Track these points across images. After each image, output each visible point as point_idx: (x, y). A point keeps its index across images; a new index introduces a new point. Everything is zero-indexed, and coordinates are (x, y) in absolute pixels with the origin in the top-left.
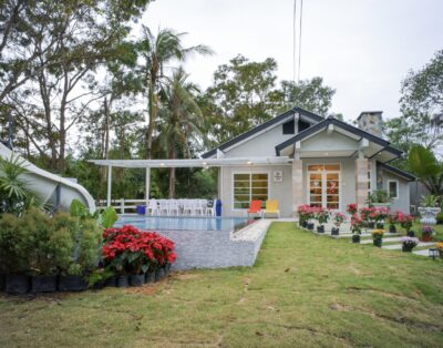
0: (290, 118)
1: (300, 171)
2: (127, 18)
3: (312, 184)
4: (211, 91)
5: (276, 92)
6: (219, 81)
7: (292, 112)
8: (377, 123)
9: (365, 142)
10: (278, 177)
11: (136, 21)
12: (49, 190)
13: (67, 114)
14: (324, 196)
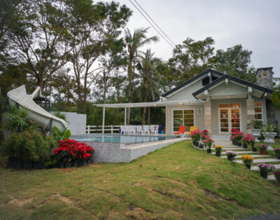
0: (205, 76)
1: (209, 109)
2: (119, 27)
3: (221, 116)
4: (171, 60)
6: (177, 54)
7: (207, 73)
8: (268, 75)
9: (250, 89)
10: (200, 112)
11: (123, 28)
12: (47, 122)
13: (88, 79)
14: (230, 124)
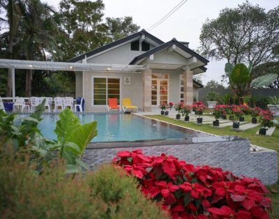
1: (150, 78)
5: (103, 24)
9: (195, 60)
10: (127, 81)
14: (158, 95)
